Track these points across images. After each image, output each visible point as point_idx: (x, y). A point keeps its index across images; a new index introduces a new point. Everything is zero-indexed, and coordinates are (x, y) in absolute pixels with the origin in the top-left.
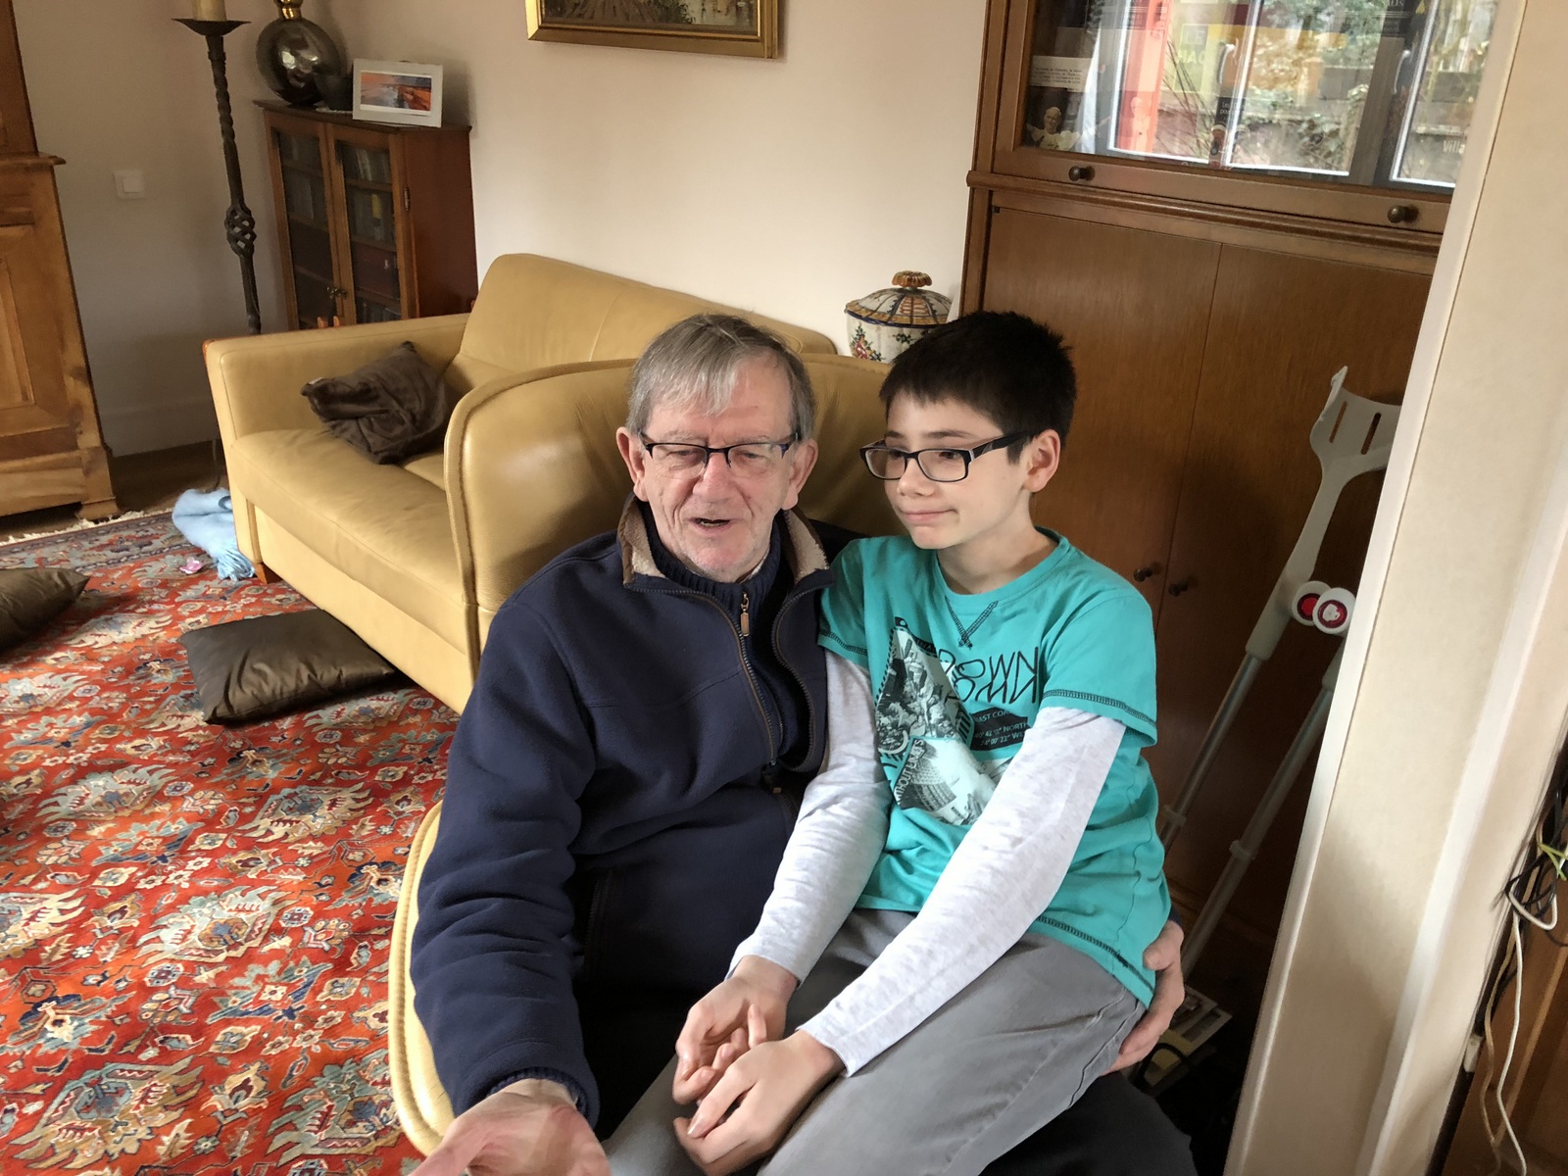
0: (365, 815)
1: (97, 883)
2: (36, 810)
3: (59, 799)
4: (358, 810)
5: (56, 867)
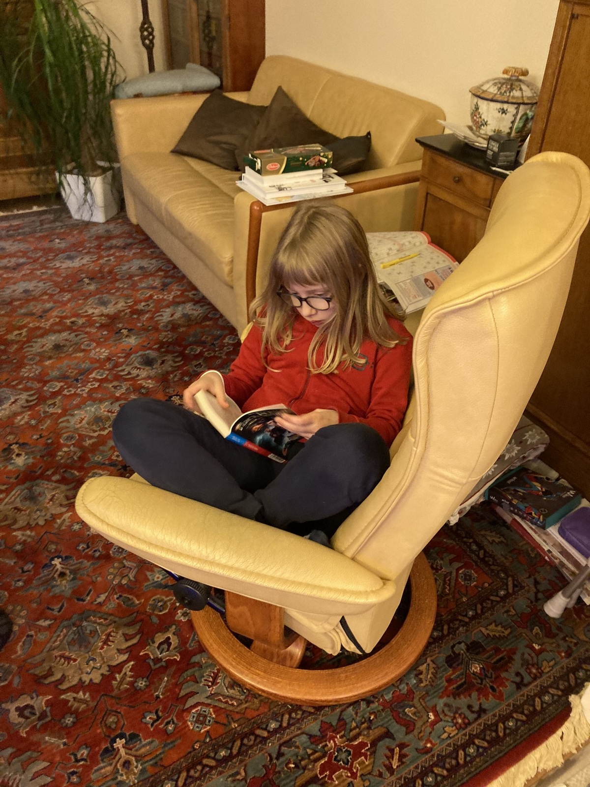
0: (178, 370)
1: (45, 388)
2: (22, 348)
3: (34, 344)
4: (176, 367)
5: (28, 378)
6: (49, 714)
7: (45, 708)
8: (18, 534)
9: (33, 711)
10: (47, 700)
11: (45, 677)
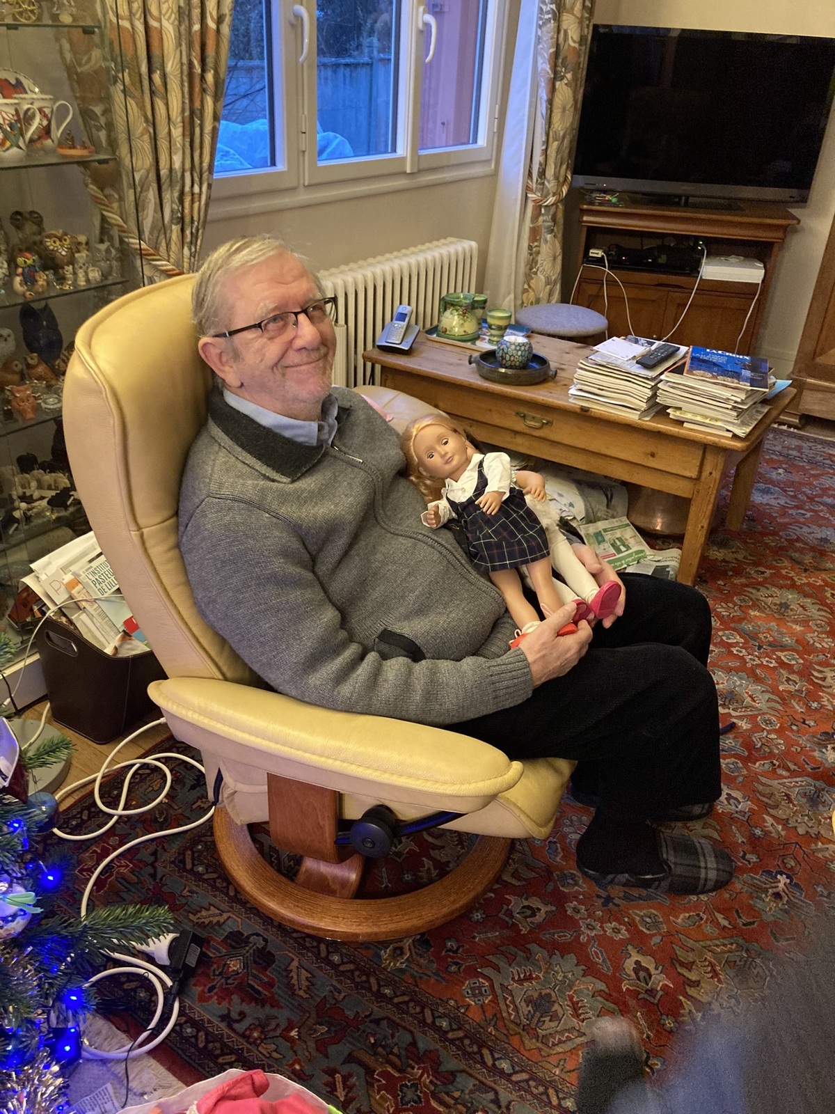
6: (658, 997)
7: (659, 988)
8: (769, 820)
9: (648, 979)
10: (666, 985)
11: (682, 964)
